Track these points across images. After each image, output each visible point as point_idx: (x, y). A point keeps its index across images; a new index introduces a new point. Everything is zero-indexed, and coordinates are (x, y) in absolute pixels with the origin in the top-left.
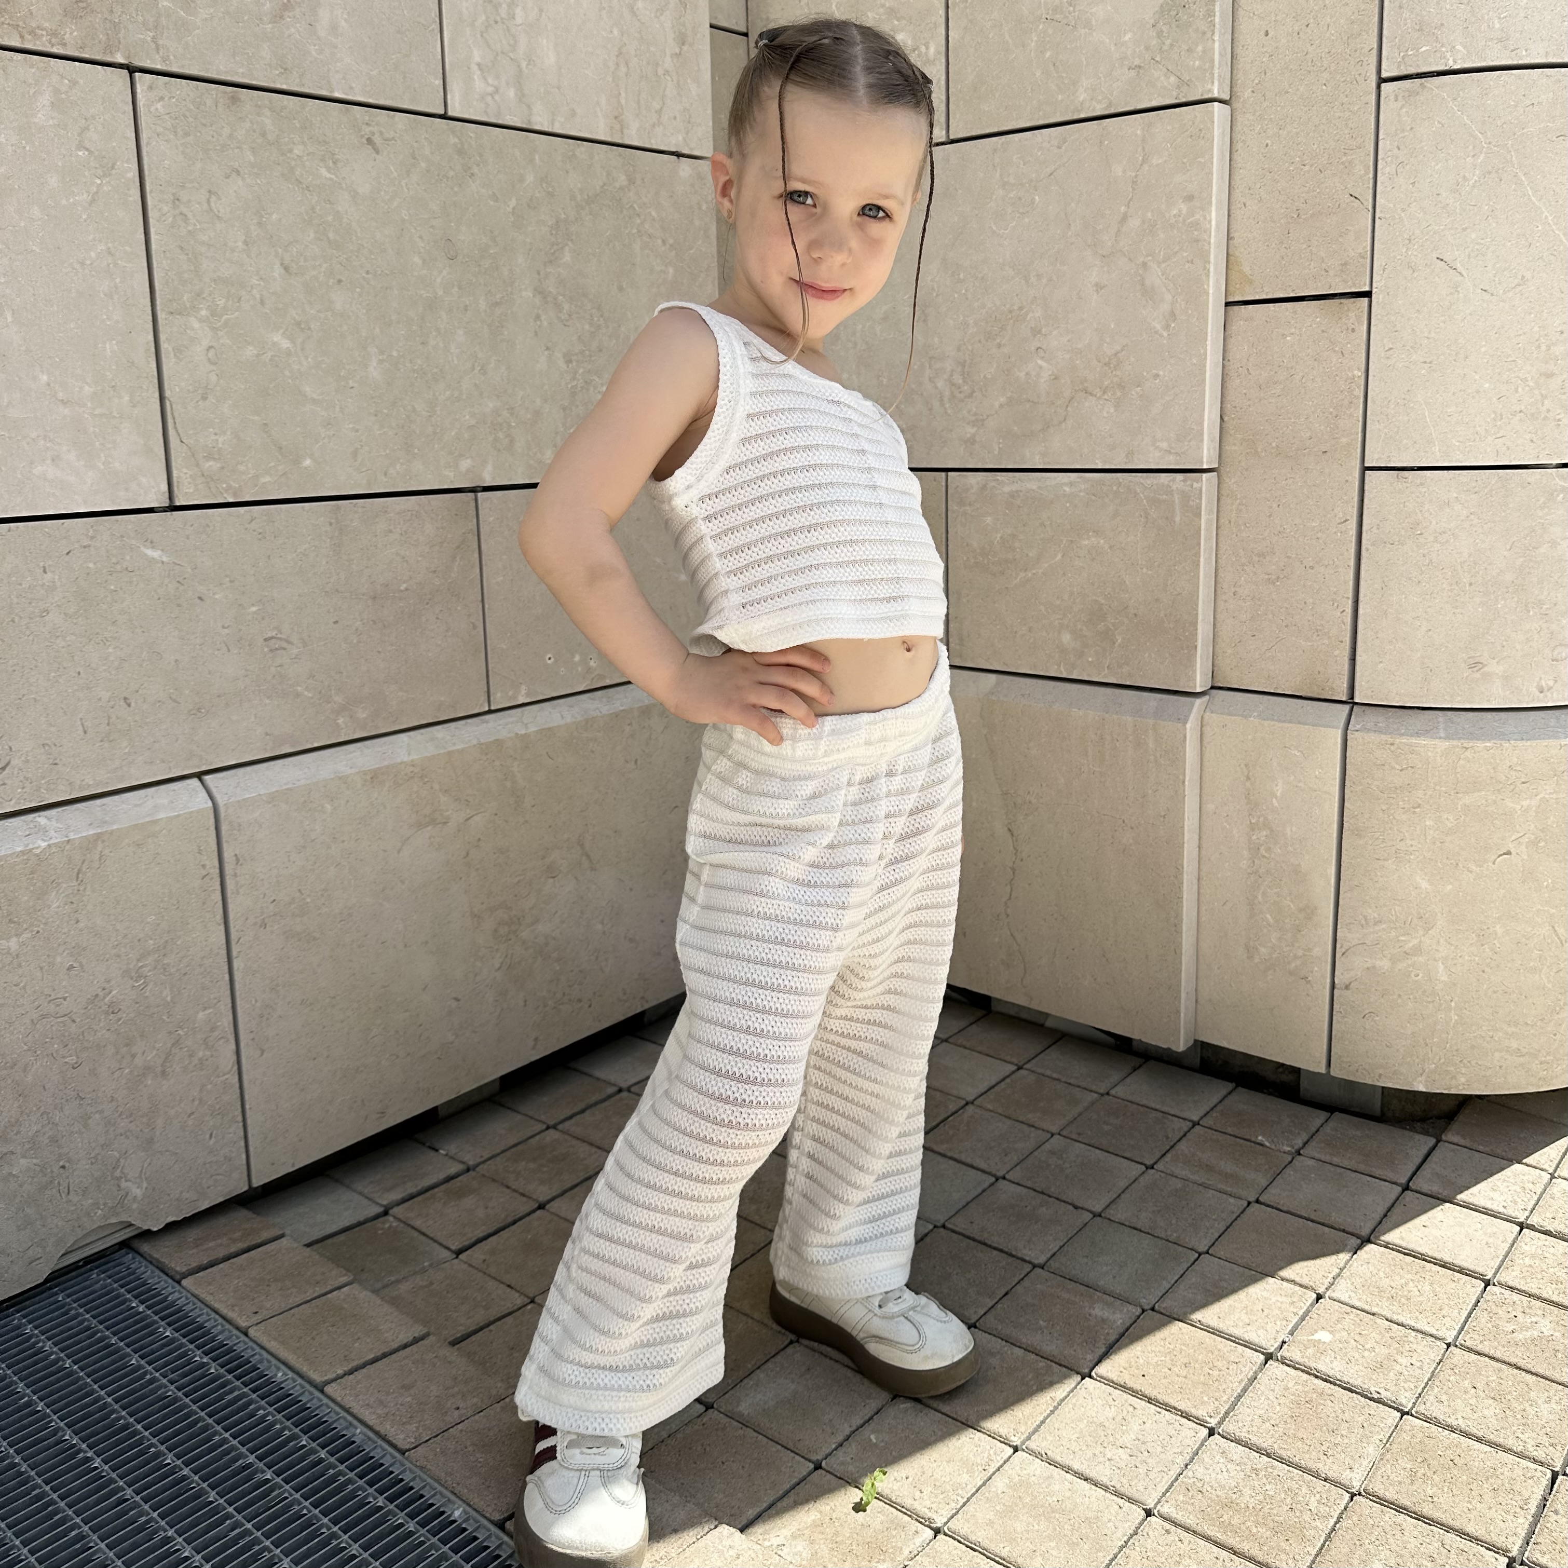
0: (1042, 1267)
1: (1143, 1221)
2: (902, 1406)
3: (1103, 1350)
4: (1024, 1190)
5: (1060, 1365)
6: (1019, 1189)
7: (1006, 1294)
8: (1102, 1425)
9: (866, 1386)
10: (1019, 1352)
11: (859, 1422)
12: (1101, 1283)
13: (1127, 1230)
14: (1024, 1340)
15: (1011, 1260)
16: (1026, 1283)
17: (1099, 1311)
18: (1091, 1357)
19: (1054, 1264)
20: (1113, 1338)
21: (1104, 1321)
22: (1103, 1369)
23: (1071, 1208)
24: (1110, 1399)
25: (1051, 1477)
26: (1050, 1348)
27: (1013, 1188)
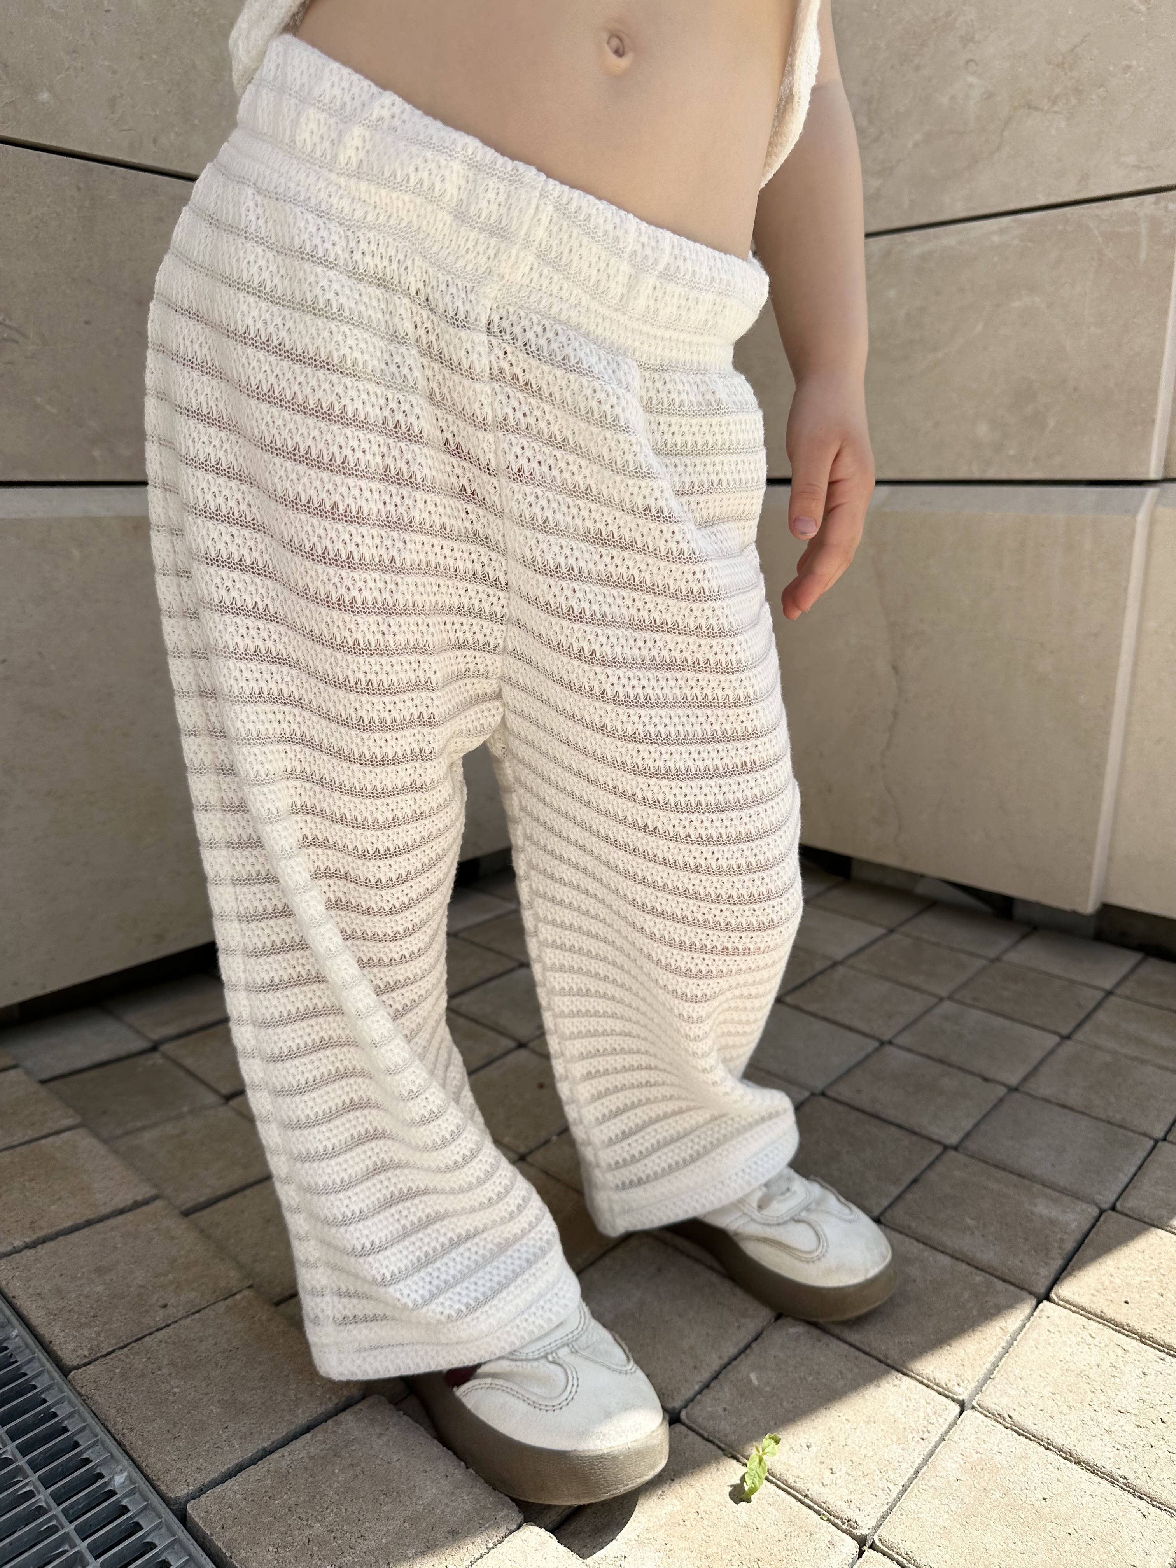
0: (956, 1148)
1: (1074, 1097)
2: (792, 1330)
3: (1059, 1262)
4: (918, 1059)
5: (1004, 1281)
6: (911, 1057)
7: (915, 1181)
8: (1083, 1374)
9: (739, 1299)
10: (945, 1260)
11: (733, 1351)
12: (1037, 1172)
13: (1056, 1109)
14: (949, 1244)
15: (914, 1138)
16: (940, 1168)
17: (1043, 1209)
18: (1046, 1273)
19: (971, 1145)
20: (1070, 1245)
21: (1053, 1222)
22: (1067, 1290)
23: (979, 1080)
24: (1085, 1334)
25: (1024, 1457)
26: (988, 1255)
27: (904, 1055)
